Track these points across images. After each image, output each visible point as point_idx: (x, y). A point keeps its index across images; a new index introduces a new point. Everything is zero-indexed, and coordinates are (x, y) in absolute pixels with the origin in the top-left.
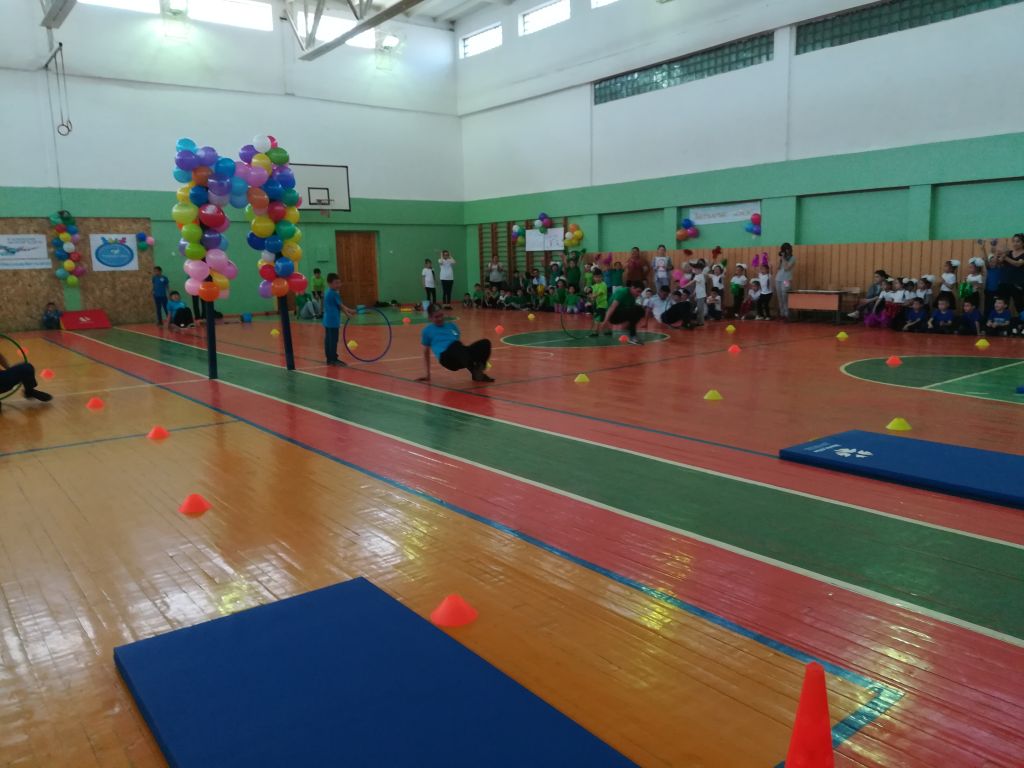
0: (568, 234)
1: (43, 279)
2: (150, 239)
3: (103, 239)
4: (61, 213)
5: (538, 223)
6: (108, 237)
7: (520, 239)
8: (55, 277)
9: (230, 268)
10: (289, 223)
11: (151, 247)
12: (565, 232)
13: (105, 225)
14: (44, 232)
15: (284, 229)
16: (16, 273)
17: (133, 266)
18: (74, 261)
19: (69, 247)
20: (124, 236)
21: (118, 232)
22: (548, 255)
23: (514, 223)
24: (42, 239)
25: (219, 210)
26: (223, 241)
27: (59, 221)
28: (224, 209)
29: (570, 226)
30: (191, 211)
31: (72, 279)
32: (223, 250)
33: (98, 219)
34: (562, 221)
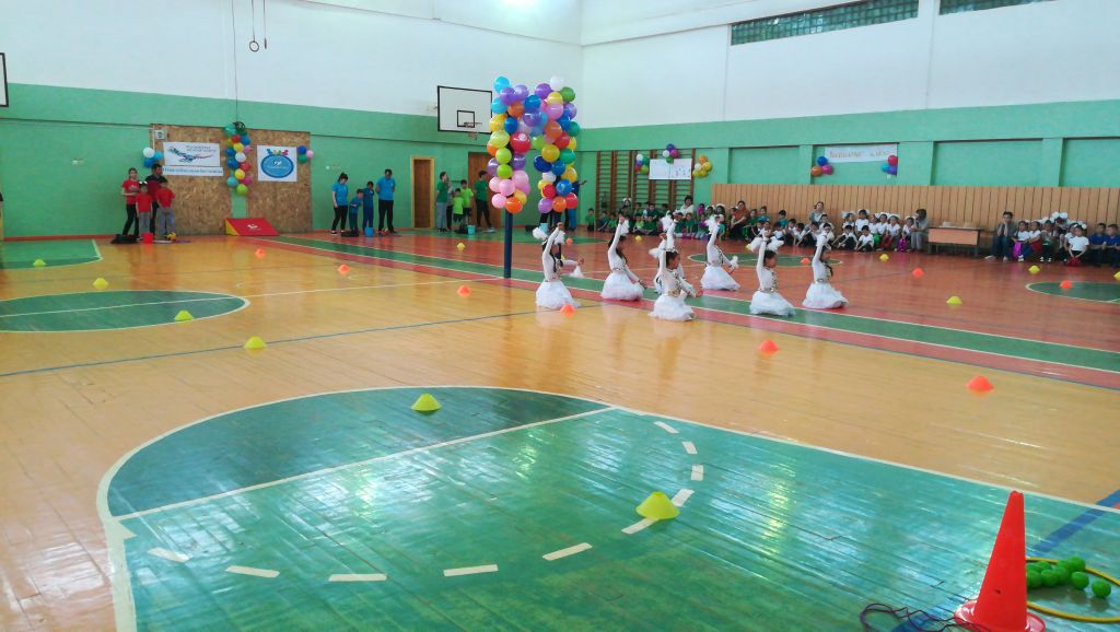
0: (696, 165)
1: (214, 187)
2: (310, 153)
3: (268, 150)
4: (236, 124)
5: (666, 153)
6: (272, 148)
7: (644, 168)
8: (225, 185)
11: (308, 160)
12: (694, 162)
13: (271, 137)
14: (218, 142)
15: (565, 155)
16: (192, 179)
17: (292, 178)
18: (244, 171)
19: (240, 157)
20: (286, 148)
21: (280, 144)
22: (673, 184)
23: (637, 152)
24: (216, 147)
26: (523, 163)
27: (233, 131)
29: (699, 158)
31: (242, 188)
33: (265, 131)
34: (690, 152)
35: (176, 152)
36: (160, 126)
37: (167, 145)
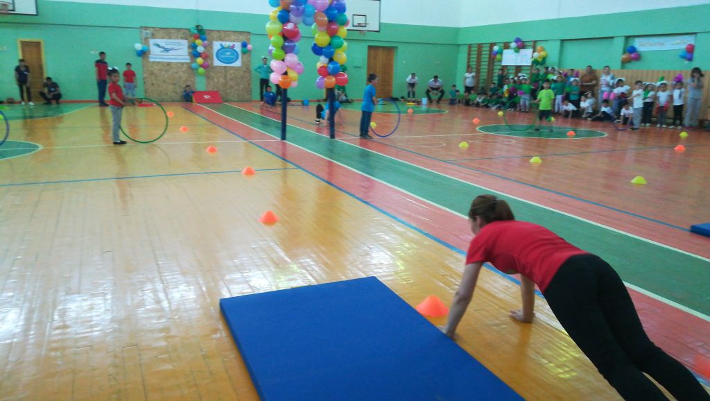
0: (536, 54)
1: (184, 69)
2: (249, 46)
3: (221, 44)
4: (197, 26)
5: (513, 45)
6: (224, 43)
7: (498, 56)
8: (191, 68)
9: (299, 67)
10: (339, 37)
11: (249, 51)
12: (534, 52)
13: (223, 36)
14: (186, 39)
15: (336, 41)
16: (169, 64)
17: (238, 64)
18: (203, 58)
19: (200, 49)
20: (234, 43)
21: (231, 41)
22: (518, 69)
23: (495, 44)
24: (185, 43)
25: (296, 27)
26: (296, 48)
27: (196, 32)
28: (298, 26)
29: (538, 48)
30: (278, 27)
31: (201, 70)
32: (296, 54)
33: (219, 31)
34: (532, 44)
35: (158, 46)
36: (146, 28)
37: (152, 41)
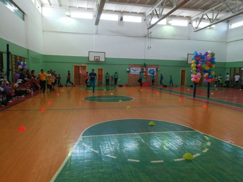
2: (158, 69)
3: (150, 69)
4: (144, 64)
6: (151, 68)
11: (158, 71)
13: (151, 66)
14: (140, 67)
15: (212, 69)
16: (135, 75)
18: (145, 73)
19: (144, 70)
21: (153, 68)
24: (140, 68)
25: (201, 65)
30: (195, 65)
35: (133, 69)
36: (130, 65)
37: (131, 68)
